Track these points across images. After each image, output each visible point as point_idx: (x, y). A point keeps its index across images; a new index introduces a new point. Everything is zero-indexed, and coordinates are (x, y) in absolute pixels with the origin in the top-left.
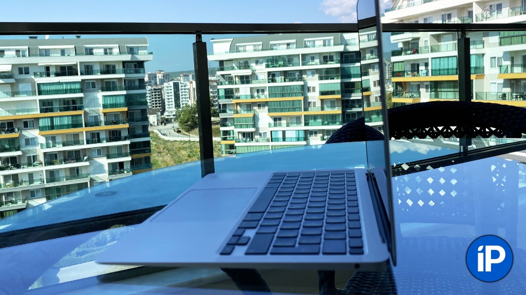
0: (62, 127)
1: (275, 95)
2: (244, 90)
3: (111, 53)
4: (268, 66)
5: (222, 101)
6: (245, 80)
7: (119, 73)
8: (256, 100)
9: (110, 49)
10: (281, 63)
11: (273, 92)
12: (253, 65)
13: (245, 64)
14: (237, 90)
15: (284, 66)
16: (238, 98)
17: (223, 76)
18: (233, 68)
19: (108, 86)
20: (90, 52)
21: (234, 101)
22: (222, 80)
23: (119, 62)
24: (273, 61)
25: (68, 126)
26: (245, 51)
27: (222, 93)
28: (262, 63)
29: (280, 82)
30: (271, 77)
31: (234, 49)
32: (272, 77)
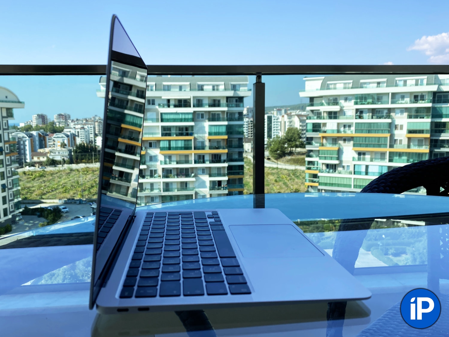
0: (176, 148)
1: (362, 131)
2: (331, 125)
3: (218, 90)
4: (356, 103)
5: (310, 135)
6: (332, 115)
7: (223, 106)
8: (342, 134)
9: (218, 86)
10: (370, 100)
11: (359, 128)
12: (342, 102)
13: (334, 101)
14: (325, 124)
15: (373, 103)
16: (325, 132)
17: (312, 111)
18: (322, 104)
19: (213, 117)
20: (201, 88)
21: (320, 135)
22: (311, 115)
23: (223, 97)
24: (362, 98)
25: (181, 148)
26: (335, 88)
27: (310, 127)
28: (350, 100)
29: (367, 119)
30: (358, 114)
31: (324, 86)
32: (360, 113)
